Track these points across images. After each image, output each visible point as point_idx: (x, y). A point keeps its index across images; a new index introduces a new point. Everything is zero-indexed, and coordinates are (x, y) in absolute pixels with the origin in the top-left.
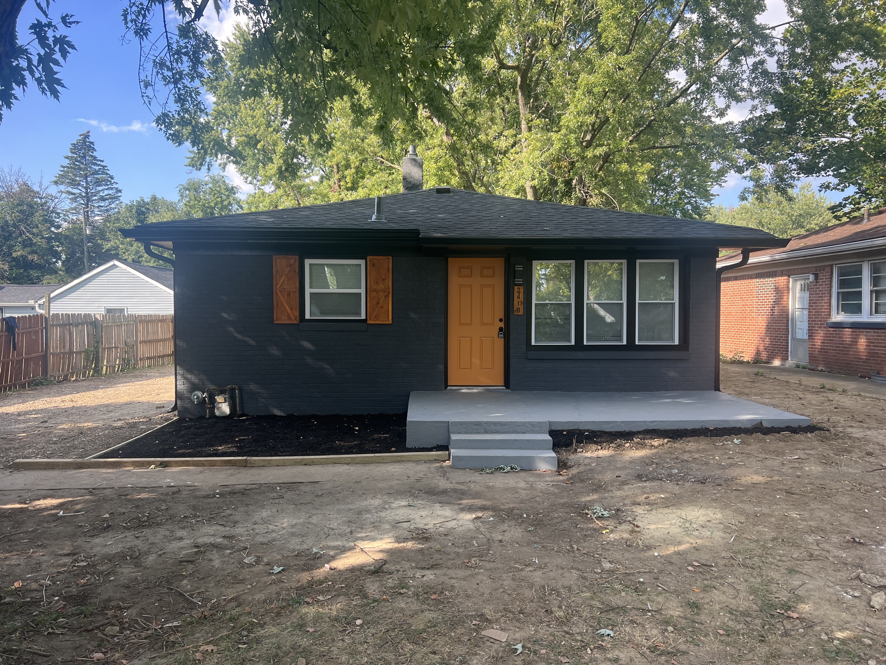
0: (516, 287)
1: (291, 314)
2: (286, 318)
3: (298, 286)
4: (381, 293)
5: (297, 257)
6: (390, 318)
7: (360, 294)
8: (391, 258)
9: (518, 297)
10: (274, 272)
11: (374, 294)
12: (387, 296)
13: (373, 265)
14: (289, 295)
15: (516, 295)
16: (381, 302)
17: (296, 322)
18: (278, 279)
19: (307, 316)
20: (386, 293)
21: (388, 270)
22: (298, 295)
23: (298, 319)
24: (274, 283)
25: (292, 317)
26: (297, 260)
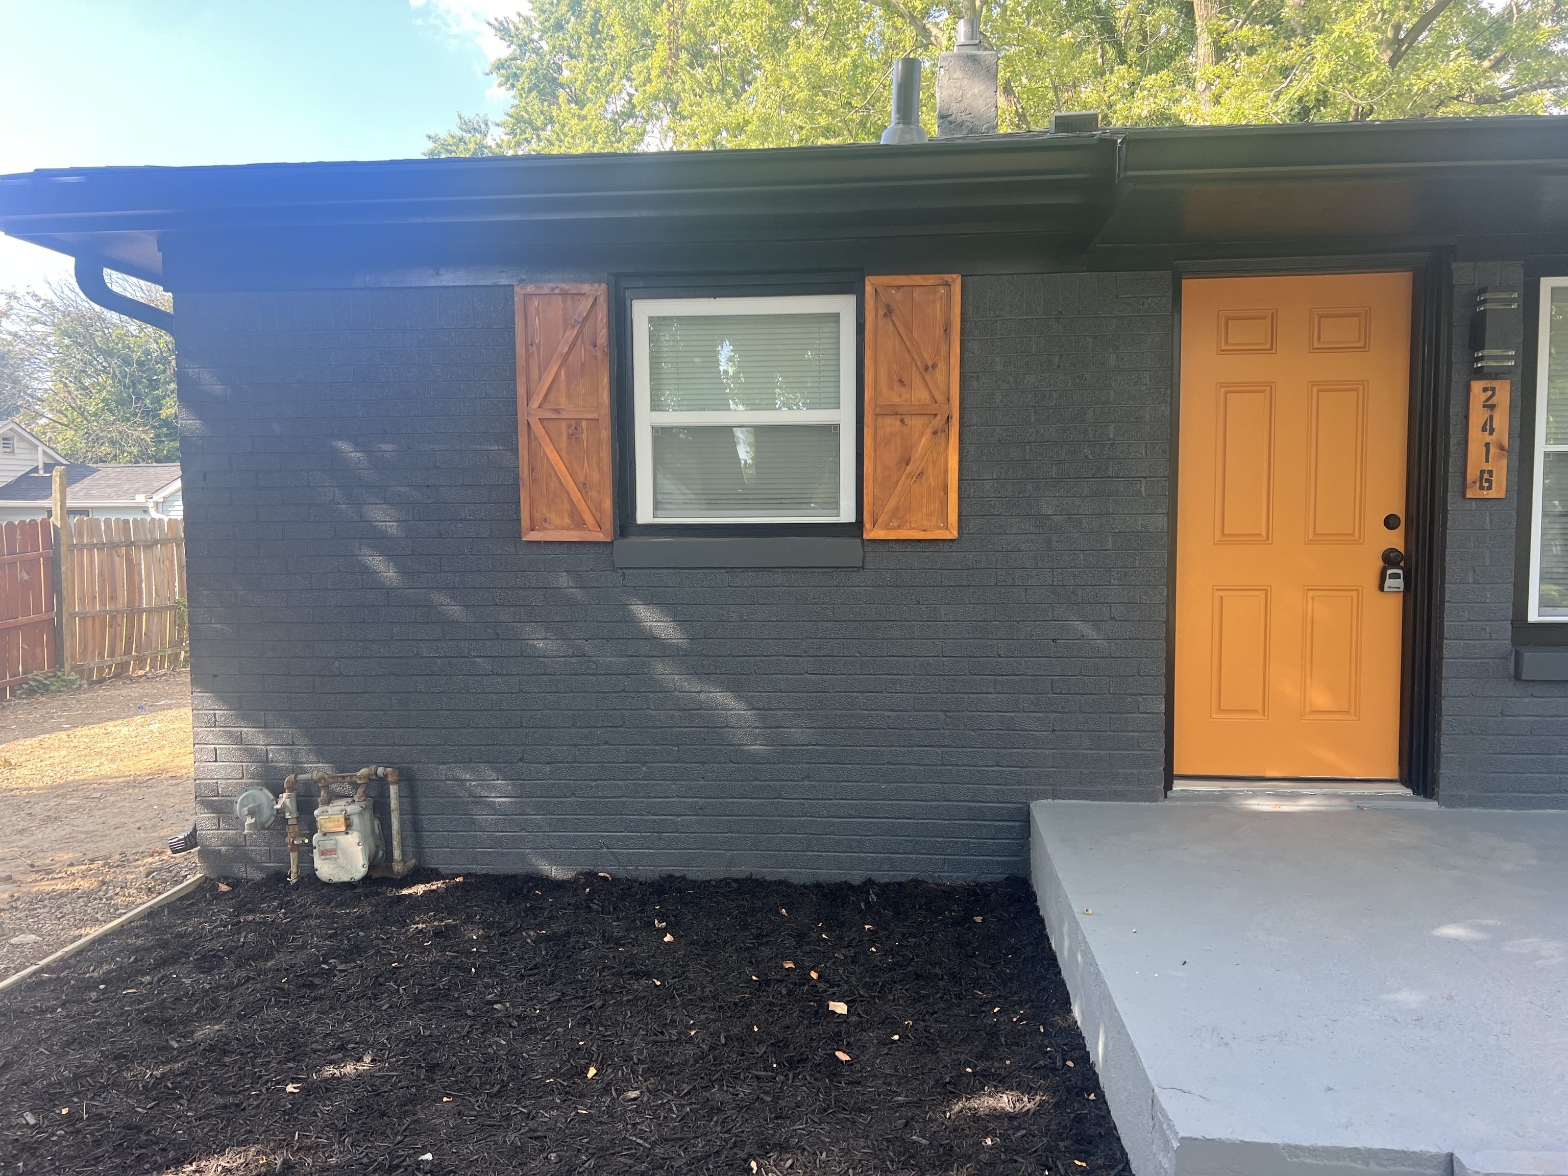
0: (1477, 387)
1: (582, 507)
2: (567, 521)
3: (605, 397)
4: (916, 423)
5: (600, 290)
6: (953, 517)
7: (837, 427)
8: (956, 281)
9: (1488, 427)
10: (520, 349)
11: (891, 425)
12: (940, 433)
13: (889, 312)
14: (574, 436)
15: (1477, 416)
16: (916, 456)
17: (600, 537)
18: (535, 374)
19: (645, 514)
20: (938, 422)
21: (947, 330)
22: (605, 434)
23: (608, 524)
24: (521, 391)
25: (588, 518)
26: (602, 300)
